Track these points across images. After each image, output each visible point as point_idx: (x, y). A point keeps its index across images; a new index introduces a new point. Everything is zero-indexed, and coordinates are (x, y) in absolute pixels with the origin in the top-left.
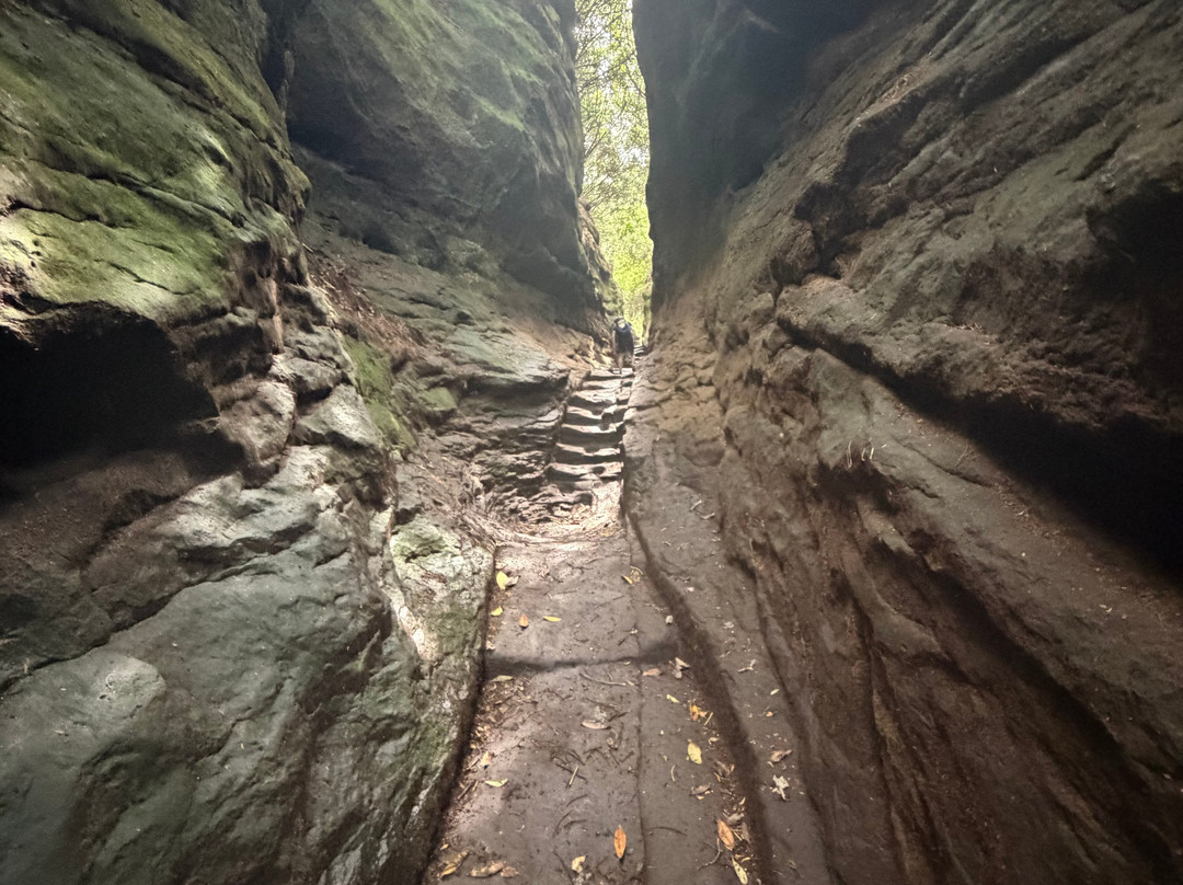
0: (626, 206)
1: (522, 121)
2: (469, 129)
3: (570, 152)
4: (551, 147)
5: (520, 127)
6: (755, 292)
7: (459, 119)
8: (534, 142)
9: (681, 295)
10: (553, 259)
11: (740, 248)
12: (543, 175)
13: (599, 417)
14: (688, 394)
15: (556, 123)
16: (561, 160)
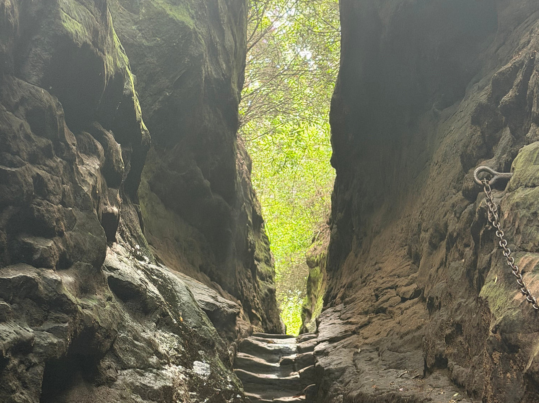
0: (289, 127)
1: (193, 18)
2: (136, 23)
3: (235, 53)
4: (219, 47)
5: (191, 23)
6: (454, 191)
7: (126, 12)
8: (203, 42)
9: (378, 233)
10: (207, 183)
11: (444, 161)
12: (208, 79)
13: (277, 365)
14: (391, 312)
15: (226, 19)
16: (227, 62)
